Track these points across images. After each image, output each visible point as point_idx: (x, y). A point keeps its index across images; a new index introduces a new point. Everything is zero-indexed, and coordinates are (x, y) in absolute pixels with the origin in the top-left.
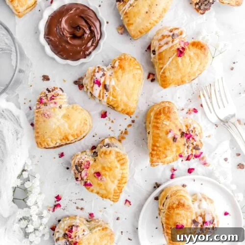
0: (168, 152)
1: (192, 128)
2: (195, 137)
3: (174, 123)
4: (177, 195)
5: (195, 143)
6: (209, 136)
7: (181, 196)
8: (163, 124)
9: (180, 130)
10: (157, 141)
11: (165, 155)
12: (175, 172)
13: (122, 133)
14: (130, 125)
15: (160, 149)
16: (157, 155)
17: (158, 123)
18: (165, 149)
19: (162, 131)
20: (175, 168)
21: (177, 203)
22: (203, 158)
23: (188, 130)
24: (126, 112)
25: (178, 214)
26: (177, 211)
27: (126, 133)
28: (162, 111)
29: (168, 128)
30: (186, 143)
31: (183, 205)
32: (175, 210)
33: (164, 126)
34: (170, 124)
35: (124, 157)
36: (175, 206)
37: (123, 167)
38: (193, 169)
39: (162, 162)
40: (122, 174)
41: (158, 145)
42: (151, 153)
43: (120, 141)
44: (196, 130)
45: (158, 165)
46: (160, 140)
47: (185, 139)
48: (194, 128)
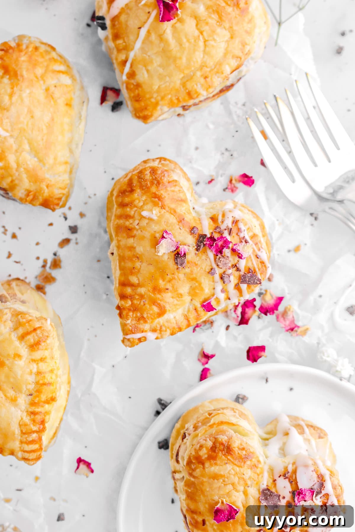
0: (168, 298)
1: (228, 223)
2: (240, 248)
3: (173, 212)
4: (212, 422)
5: (242, 264)
6: (297, 249)
7: (222, 423)
8: (142, 217)
9: (192, 230)
10: (133, 271)
11: (159, 306)
12: (211, 361)
13: (44, 266)
14: (66, 241)
15: (142, 290)
16: (135, 309)
17: (128, 217)
18: (156, 289)
19: (143, 238)
20: (209, 352)
21: (210, 444)
22: (285, 314)
23: (217, 227)
24: (41, 199)
25: (216, 477)
26: (212, 469)
27: (56, 264)
28: (135, 183)
29: (156, 229)
30: (214, 266)
31: (228, 450)
32: (207, 465)
33: (144, 223)
34: (161, 217)
35: (37, 325)
36: (204, 453)
37: (38, 355)
38: (262, 348)
39: (154, 330)
40: (39, 373)
41: (134, 279)
42: (118, 307)
43: (40, 288)
44: (241, 225)
45: (145, 339)
46: (138, 264)
47: (211, 254)
48: (235, 222)
